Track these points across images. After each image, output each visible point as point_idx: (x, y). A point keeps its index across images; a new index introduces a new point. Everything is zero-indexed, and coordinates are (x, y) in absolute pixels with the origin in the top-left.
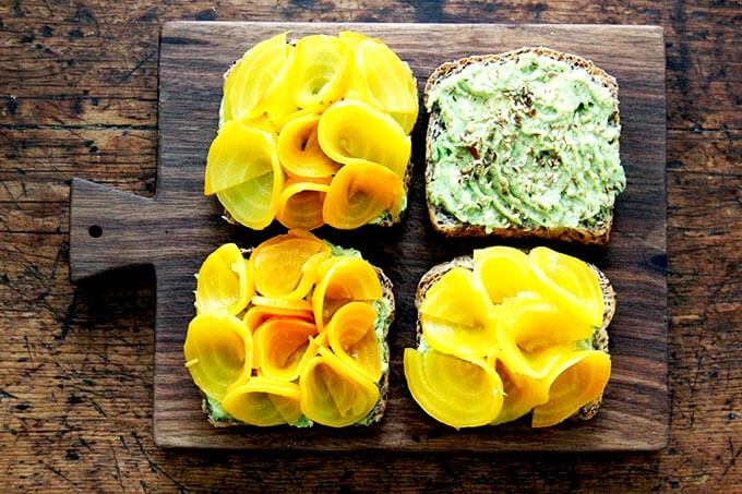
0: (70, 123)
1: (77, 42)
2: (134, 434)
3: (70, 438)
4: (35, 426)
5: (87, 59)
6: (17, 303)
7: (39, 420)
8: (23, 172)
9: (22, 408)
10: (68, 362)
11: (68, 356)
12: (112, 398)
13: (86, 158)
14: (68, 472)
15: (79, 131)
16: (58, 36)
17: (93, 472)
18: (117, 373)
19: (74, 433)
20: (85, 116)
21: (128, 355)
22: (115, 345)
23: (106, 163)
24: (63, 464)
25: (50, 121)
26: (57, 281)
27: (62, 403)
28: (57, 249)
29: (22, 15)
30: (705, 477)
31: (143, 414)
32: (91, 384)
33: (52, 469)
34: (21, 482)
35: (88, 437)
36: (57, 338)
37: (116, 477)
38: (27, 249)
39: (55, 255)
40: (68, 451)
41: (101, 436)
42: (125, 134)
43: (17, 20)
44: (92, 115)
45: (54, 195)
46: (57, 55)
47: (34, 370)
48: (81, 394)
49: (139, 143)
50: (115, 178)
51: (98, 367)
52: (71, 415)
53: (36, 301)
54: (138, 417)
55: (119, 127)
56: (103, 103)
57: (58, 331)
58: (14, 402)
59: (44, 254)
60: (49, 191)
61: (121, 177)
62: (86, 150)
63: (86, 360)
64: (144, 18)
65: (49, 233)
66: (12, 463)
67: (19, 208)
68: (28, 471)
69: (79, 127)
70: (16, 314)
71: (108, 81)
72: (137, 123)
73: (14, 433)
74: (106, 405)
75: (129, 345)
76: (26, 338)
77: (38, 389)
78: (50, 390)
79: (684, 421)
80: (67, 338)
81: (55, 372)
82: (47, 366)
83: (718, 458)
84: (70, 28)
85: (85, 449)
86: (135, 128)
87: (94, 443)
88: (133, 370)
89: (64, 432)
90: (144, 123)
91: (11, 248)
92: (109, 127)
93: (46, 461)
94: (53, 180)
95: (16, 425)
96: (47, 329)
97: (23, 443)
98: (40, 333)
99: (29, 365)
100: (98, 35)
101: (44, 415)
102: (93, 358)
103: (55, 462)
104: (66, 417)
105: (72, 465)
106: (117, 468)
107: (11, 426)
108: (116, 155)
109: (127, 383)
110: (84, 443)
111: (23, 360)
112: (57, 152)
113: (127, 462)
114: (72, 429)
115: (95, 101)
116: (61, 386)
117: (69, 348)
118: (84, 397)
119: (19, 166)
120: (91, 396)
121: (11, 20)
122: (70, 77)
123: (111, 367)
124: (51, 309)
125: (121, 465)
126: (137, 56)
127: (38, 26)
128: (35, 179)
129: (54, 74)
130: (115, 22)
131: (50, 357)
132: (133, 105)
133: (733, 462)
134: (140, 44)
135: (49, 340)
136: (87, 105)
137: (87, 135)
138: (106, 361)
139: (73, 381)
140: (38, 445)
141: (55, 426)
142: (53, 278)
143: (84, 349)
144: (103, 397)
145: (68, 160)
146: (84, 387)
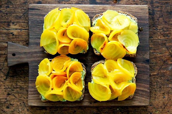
0: (7, 28)
1: (8, 9)
2: (23, 102)
3: (7, 103)
5: (11, 13)
10: (7, 85)
13: (11, 37)
14: (7, 111)
16: (3, 7)
17: (13, 111)
18: (19, 88)
19: (9, 102)
21: (22, 83)
22: (19, 81)
23: (16, 38)
25: (2, 28)
26: (5, 66)
27: (5, 95)
28: (4, 58)
30: (158, 111)
31: (26, 97)
32: (13, 90)
33: (3, 110)
35: (12, 103)
36: (4, 79)
37: (19, 113)
39: (4, 60)
40: (7, 106)
41: (15, 103)
42: (21, 31)
44: (12, 26)
45: (3, 45)
46: (3, 12)
49: (24, 33)
50: (19, 41)
51: (15, 86)
52: (8, 98)
54: (24, 98)
55: (19, 29)
56: (15, 24)
57: (5, 78)
60: (2, 45)
61: (20, 41)
62: (11, 35)
63: (12, 85)
64: (24, 3)
65: (3, 55)
69: (9, 29)
71: (16, 18)
72: (24, 28)
74: (17, 95)
75: (23, 81)
78: (3, 92)
79: (153, 98)
80: (7, 79)
81: (4, 88)
82: (2, 86)
83: (161, 107)
84: (6, 5)
85: (11, 106)
86: (23, 29)
87: (13, 104)
88: (24, 87)
89: (6, 102)
92: (17, 29)
93: (1, 109)
94: (3, 42)
96: (2, 77)
100: (13, 7)
101: (1, 98)
102: (13, 84)
103: (3, 109)
104: (7, 98)
105: (8, 110)
106: (19, 110)
108: (19, 36)
109: (22, 90)
110: (11, 104)
112: (4, 35)
113: (21, 109)
114: (8, 101)
115: (13, 23)
116: (5, 91)
117: (8, 82)
118: (11, 93)
120: (13, 93)
122: (7, 17)
123: (18, 86)
124: (3, 73)
125: (20, 110)
126: (23, 12)
129: (3, 17)
130: (17, 4)
131: (3, 84)
132: (22, 24)
133: (164, 108)
134: (24, 9)
135: (2, 80)
136: (11, 24)
137: (12, 31)
138: (17, 85)
139: (8, 90)
141: (4, 100)
142: (3, 65)
143: (11, 82)
144: (16, 93)
145: (7, 37)
146: (11, 91)
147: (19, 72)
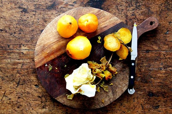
0: (19, 49)
1: (20, 35)
2: (29, 103)
3: (18, 104)
4: (12, 102)
5: (22, 38)
6: (9, 81)
7: (13, 101)
8: (10, 58)
9: (10, 99)
10: (18, 91)
11: (18, 90)
12: (26, 97)
13: (22, 55)
14: (17, 110)
15: (20, 51)
16: (17, 34)
17: (22, 110)
18: (27, 93)
20: (22, 48)
21: (29, 90)
23: (25, 56)
24: (17, 109)
25: (15, 49)
27: (17, 98)
28: (16, 71)
29: (10, 30)
30: (130, 111)
31: (31, 100)
32: (22, 95)
33: (15, 110)
34: (9, 112)
36: (16, 87)
37: (26, 111)
38: (11, 71)
39: (16, 72)
40: (18, 107)
41: (23, 104)
42: (29, 51)
43: (9, 31)
44: (23, 48)
45: (16, 62)
46: (17, 37)
47: (12, 92)
48: (20, 97)
49: (31, 53)
51: (23, 92)
52: (18, 100)
53: (13, 80)
54: (30, 100)
55: (28, 50)
56: (25, 46)
57: (17, 86)
58: (8, 98)
59: (15, 72)
61: (28, 59)
62: (22, 54)
64: (32, 31)
65: (15, 68)
66: (8, 109)
67: (10, 64)
68: (10, 110)
69: (21, 50)
70: (9, 83)
71: (26, 42)
72: (31, 49)
73: (8, 104)
74: (25, 98)
75: (29, 88)
76: (11, 87)
77: (13, 96)
78: (15, 96)
79: (126, 101)
80: (18, 87)
81: (16, 93)
82: (14, 92)
83: (132, 108)
84: (19, 32)
85: (21, 106)
87: (22, 105)
88: (30, 92)
90: (32, 49)
91: (8, 71)
92: (26, 50)
93: (14, 108)
94: (16, 59)
95: (9, 102)
97: (10, 105)
98: (13, 86)
99: (11, 92)
100: (24, 33)
101: (13, 100)
102: (23, 90)
103: (15, 109)
106: (26, 109)
107: (8, 102)
108: (27, 55)
109: (29, 94)
110: (20, 105)
111: (10, 91)
112: (17, 54)
113: (28, 108)
114: (18, 103)
115: (23, 45)
116: (17, 95)
117: (18, 88)
119: (10, 57)
121: (8, 31)
122: (19, 41)
123: (26, 92)
124: (15, 82)
126: (31, 37)
127: (13, 32)
128: (12, 59)
129: (16, 40)
130: (27, 31)
131: (15, 90)
132: (30, 46)
133: (134, 109)
134: (31, 35)
135: (15, 87)
136: (22, 46)
137: (22, 51)
138: (25, 91)
139: (19, 94)
140: (12, 106)
141: (15, 102)
142: (16, 76)
143: (21, 89)
144: (24, 97)
145: (19, 55)
146: (21, 95)
147: (27, 81)
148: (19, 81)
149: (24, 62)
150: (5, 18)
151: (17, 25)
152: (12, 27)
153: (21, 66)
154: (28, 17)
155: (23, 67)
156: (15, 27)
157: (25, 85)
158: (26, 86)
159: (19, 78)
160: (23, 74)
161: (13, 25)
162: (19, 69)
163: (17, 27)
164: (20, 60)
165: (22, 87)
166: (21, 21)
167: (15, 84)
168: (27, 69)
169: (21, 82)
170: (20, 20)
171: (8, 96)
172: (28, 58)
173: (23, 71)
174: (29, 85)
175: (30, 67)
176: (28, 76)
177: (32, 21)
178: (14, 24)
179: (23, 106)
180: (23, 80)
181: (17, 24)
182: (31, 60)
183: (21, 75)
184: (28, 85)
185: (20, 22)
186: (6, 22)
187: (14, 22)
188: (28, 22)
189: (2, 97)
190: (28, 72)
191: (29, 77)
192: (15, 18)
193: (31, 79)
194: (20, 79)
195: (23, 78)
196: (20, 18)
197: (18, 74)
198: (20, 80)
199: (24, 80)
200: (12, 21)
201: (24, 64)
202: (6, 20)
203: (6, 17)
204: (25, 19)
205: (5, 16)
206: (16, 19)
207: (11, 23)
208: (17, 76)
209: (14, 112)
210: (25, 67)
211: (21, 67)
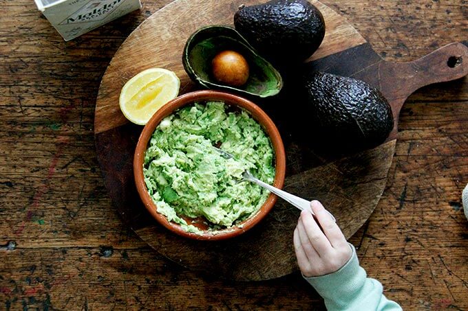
148: (405, 193)
149: (415, 137)
150: (354, 14)
151: (390, 31)
152: (375, 37)
153: (408, 147)
154: (418, 8)
155: (413, 152)
156: (384, 37)
157: (422, 204)
158: (426, 204)
159: (402, 184)
160: (414, 171)
161: (377, 33)
162: (401, 158)
163: (388, 38)
164: (404, 132)
165: (414, 208)
166: (399, 19)
167: (394, 200)
168: (425, 157)
169: (409, 195)
170: (397, 16)
171: (375, 235)
172: (427, 125)
173: (413, 162)
174: (433, 202)
175: (434, 149)
176: (428, 176)
177: (432, 17)
178: (380, 28)
179: (422, 263)
180: (416, 189)
181: (387, 29)
182: (435, 130)
183: (408, 174)
184: (430, 202)
185: (396, 23)
186: (358, 24)
187: (380, 23)
188: (419, 21)
189: (361, 238)
190: (427, 164)
191: (431, 180)
192: (383, 13)
193: (438, 184)
194: (406, 185)
195: (415, 182)
196: (397, 12)
197: (400, 170)
198: (405, 189)
199: (418, 188)
200: (374, 22)
201: (414, 143)
202: (357, 19)
203: (356, 11)
204: (409, 12)
205: (352, 7)
206: (385, 14)
207: (371, 27)
208: (397, 179)
209: (397, 282)
210: (417, 151)
211: (406, 152)
